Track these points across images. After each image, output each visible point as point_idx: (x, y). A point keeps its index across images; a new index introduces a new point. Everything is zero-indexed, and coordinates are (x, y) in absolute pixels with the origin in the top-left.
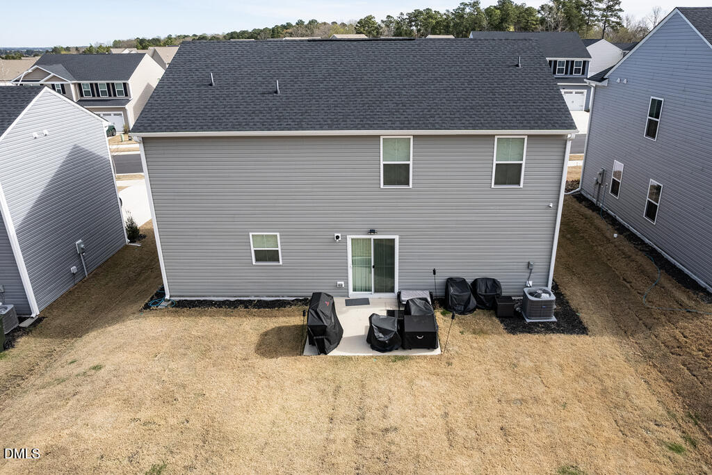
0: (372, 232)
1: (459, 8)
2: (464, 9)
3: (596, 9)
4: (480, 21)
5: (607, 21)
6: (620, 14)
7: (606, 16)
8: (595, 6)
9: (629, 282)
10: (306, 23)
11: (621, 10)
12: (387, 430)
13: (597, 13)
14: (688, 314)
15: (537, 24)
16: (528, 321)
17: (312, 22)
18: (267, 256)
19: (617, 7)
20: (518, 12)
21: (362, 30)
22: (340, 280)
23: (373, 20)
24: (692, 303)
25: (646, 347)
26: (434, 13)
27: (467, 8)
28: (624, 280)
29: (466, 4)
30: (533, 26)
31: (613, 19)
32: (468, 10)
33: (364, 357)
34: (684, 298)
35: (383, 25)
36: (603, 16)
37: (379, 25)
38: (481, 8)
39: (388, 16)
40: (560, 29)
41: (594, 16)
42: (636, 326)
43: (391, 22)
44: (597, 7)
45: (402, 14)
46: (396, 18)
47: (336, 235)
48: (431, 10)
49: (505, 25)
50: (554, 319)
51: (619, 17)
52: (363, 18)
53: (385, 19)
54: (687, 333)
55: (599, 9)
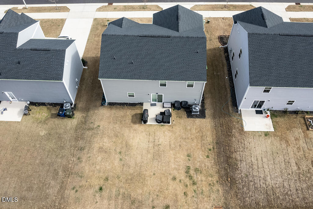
0: (157, 93)
12: (159, 145)
33: (155, 125)
34: (231, 110)
47: (148, 93)
50: (198, 113)
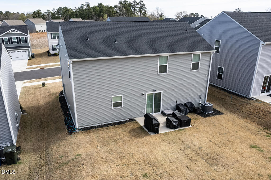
0: (154, 91)
1: (81, 7)
2: (83, 7)
3: (137, 7)
4: (91, 12)
5: (141, 12)
6: (145, 9)
7: (140, 10)
8: (136, 6)
9: (224, 99)
10: (4, 13)
11: (145, 8)
13: (137, 9)
14: (247, 104)
15: (115, 13)
16: (206, 113)
17: (7, 12)
18: (117, 105)
19: (144, 7)
20: (107, 8)
21: (35, 16)
22: (142, 110)
23: (40, 12)
24: (246, 101)
25: (242, 115)
26: (68, 8)
27: (85, 7)
28: (221, 98)
29: (84, 5)
30: (114, 14)
31: (143, 11)
32: (85, 8)
33: (171, 132)
34: (242, 100)
35: (46, 14)
36: (139, 10)
37: (43, 14)
38: (91, 7)
39: (48, 10)
40: (124, 15)
41: (136, 10)
42: (234, 110)
43: (49, 13)
44: (137, 6)
45: (54, 9)
46: (51, 11)
47: (142, 93)
48: (67, 7)
49: (102, 14)
50: (213, 112)
51: (145, 11)
52: (35, 11)
53: (46, 11)
54: (250, 109)
55: (138, 8)
